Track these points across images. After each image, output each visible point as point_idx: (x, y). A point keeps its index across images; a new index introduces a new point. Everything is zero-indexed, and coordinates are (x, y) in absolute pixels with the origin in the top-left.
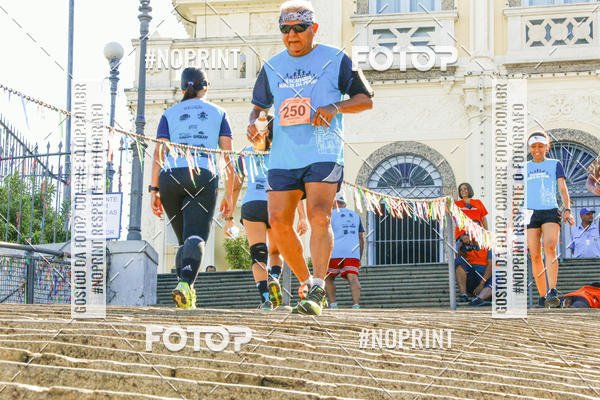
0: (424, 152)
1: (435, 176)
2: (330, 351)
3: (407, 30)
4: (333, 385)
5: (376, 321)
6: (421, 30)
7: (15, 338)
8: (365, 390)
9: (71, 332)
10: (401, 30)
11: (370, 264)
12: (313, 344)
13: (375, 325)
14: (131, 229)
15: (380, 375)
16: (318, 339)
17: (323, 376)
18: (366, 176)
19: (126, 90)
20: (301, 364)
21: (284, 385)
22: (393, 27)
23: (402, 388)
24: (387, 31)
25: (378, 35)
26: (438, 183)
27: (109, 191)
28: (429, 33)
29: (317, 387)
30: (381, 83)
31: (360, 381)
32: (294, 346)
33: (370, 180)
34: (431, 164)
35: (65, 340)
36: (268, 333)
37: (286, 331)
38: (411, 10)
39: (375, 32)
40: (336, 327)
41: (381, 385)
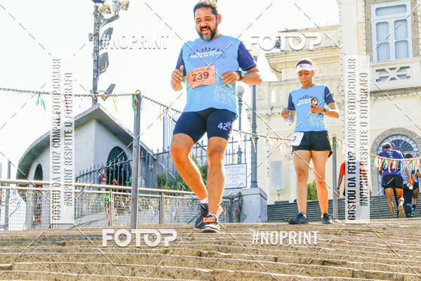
0: (406, 133)
1: (413, 146)
2: (360, 244)
3: (394, 69)
4: (361, 263)
5: (385, 226)
6: (402, 68)
7: (194, 243)
8: (379, 265)
9: (222, 239)
10: (391, 69)
11: (381, 195)
12: (350, 241)
13: (384, 229)
14: (252, 182)
15: (387, 257)
16: (353, 238)
17: (356, 258)
18: (376, 147)
19: (246, 110)
20: (344, 252)
21: (335, 264)
22: (386, 68)
23: (400, 263)
24: (383, 70)
25: (378, 73)
26: (415, 149)
27: (240, 163)
28: (407, 69)
29: (353, 264)
30: (381, 97)
31: (376, 261)
32: (340, 243)
33: (378, 150)
34: (411, 139)
35: (220, 243)
36: (325, 236)
37: (336, 234)
38: (396, 58)
39: (377, 71)
40: (363, 231)
41: (389, 263)
